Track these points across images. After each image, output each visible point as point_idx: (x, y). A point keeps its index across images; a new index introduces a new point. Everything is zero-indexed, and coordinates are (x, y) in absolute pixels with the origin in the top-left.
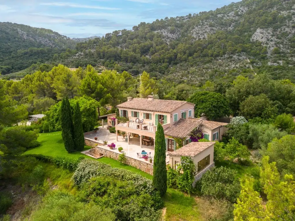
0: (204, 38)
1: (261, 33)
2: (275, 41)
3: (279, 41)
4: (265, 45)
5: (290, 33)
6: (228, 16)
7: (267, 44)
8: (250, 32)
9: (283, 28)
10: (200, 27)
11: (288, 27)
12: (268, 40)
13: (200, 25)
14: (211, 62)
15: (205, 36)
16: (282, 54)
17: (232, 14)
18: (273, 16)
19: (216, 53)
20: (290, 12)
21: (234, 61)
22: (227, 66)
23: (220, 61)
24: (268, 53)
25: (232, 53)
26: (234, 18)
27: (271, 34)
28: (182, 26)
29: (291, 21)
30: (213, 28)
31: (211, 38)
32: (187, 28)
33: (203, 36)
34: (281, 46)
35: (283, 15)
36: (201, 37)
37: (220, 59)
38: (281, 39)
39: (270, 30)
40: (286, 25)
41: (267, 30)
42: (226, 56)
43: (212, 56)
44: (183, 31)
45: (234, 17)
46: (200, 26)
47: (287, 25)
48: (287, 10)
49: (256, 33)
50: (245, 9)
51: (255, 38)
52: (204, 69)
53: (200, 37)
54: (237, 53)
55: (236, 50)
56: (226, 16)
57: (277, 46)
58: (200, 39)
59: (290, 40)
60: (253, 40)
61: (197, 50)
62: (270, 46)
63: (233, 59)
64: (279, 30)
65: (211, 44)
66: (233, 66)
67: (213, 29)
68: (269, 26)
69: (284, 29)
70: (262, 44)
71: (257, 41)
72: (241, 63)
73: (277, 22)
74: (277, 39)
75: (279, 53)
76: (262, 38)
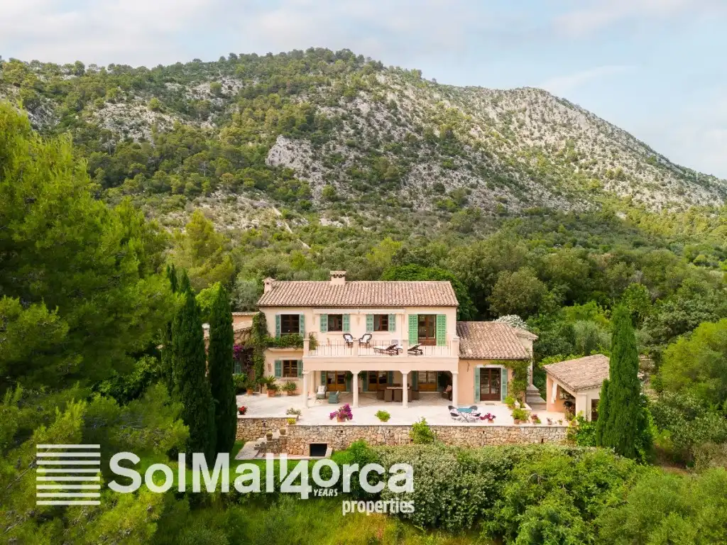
0: (142, 140)
1: (289, 149)
2: (323, 172)
3: (329, 171)
4: (301, 179)
5: (346, 157)
6: (195, 92)
7: (305, 175)
8: (260, 141)
9: (332, 143)
10: (123, 107)
11: (341, 143)
12: (307, 167)
13: (121, 100)
14: (183, 207)
15: (143, 135)
16: (344, 204)
17: (205, 88)
18: (306, 113)
19: (192, 185)
20: (336, 112)
21: (242, 209)
22: (231, 223)
23: (205, 206)
24: (312, 197)
25: (233, 191)
26: (211, 101)
27: (311, 154)
28: (57, 92)
29: (344, 133)
30: (164, 116)
31: (164, 142)
32: (78, 101)
33: (139, 135)
34: (337, 184)
35: (325, 115)
36: (134, 136)
37: (205, 202)
38: (333, 168)
39: (306, 144)
40: (335, 139)
41: (301, 144)
42: (219, 194)
43: (180, 190)
44: (64, 107)
45: (212, 98)
46: (123, 105)
47: (338, 138)
48: (331, 106)
49: (275, 147)
50: (235, 84)
51: (276, 159)
52: (166, 225)
53: (129, 136)
54: (246, 190)
55: (242, 182)
56: (188, 91)
57: (329, 183)
58: (129, 141)
59: (349, 173)
60: (272, 162)
61: (130, 172)
62: (313, 183)
63: (239, 205)
64: (324, 147)
65: (168, 157)
66: (244, 222)
67: (163, 120)
68: (302, 134)
69: (334, 148)
70: (295, 176)
71: (281, 166)
72: (263, 216)
73: (316, 129)
74: (324, 166)
75: (337, 199)
76: (293, 160)
